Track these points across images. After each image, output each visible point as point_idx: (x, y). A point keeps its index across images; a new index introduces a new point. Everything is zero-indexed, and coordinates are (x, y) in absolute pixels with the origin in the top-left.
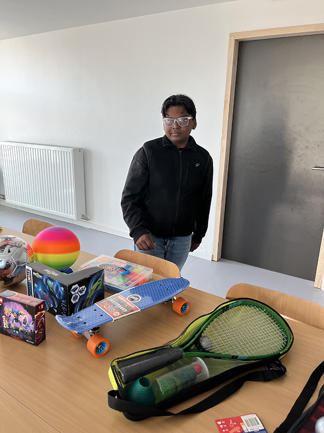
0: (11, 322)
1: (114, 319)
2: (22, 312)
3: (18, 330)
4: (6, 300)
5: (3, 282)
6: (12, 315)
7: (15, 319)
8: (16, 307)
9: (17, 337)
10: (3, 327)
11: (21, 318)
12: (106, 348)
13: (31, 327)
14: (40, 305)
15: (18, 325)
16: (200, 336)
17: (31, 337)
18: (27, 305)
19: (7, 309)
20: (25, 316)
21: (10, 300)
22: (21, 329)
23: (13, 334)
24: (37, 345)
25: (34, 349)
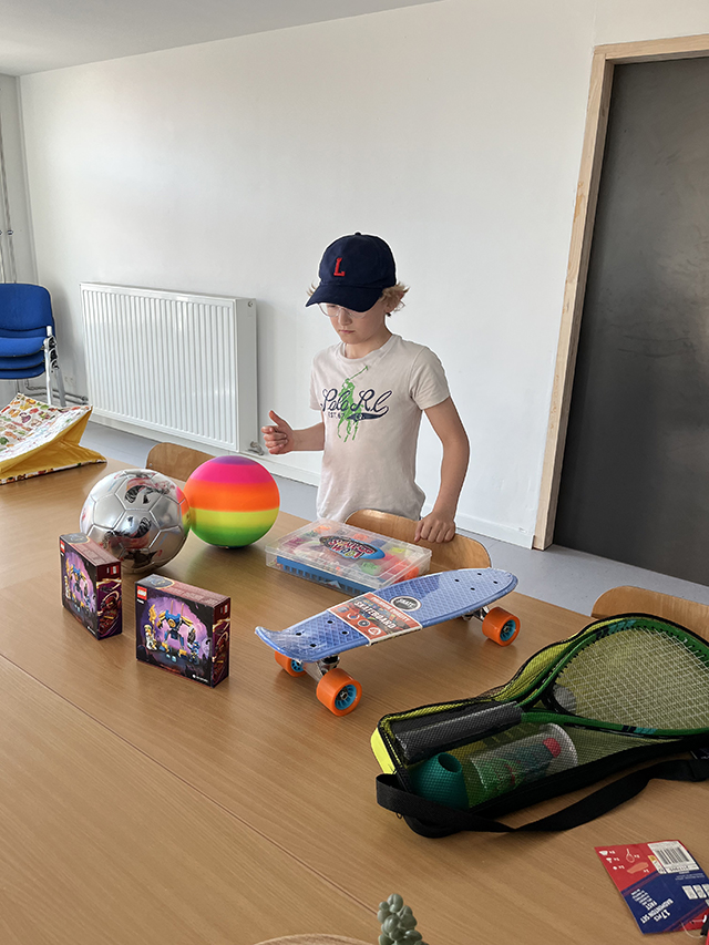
0: (162, 638)
1: (371, 641)
2: (185, 618)
3: (176, 655)
4: (154, 593)
6: (165, 623)
7: (171, 632)
8: (173, 608)
9: (174, 669)
10: (145, 648)
11: (184, 631)
12: (355, 698)
13: (205, 648)
14: (222, 605)
15: (176, 644)
16: (553, 681)
17: (204, 668)
18: (198, 604)
19: (156, 612)
20: (193, 626)
21: (162, 594)
22: (181, 652)
23: (165, 661)
24: (214, 686)
25: (209, 692)
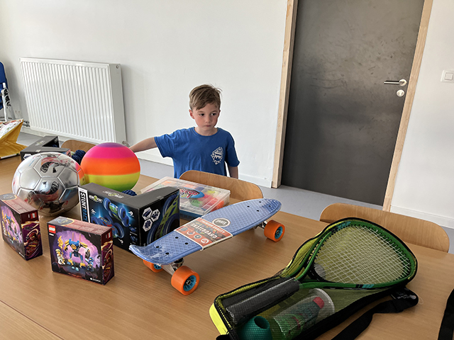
0: (68, 257)
1: (203, 247)
2: (82, 243)
3: (78, 266)
4: (60, 229)
5: (49, 209)
6: (69, 247)
7: (74, 253)
8: (74, 237)
9: (78, 275)
10: (57, 264)
11: (82, 251)
12: (195, 283)
13: (97, 261)
14: (107, 233)
15: (78, 260)
17: (97, 274)
18: (91, 234)
19: (63, 241)
20: (88, 248)
21: (65, 229)
22: (82, 264)
23: (71, 271)
24: (105, 284)
25: (102, 288)
